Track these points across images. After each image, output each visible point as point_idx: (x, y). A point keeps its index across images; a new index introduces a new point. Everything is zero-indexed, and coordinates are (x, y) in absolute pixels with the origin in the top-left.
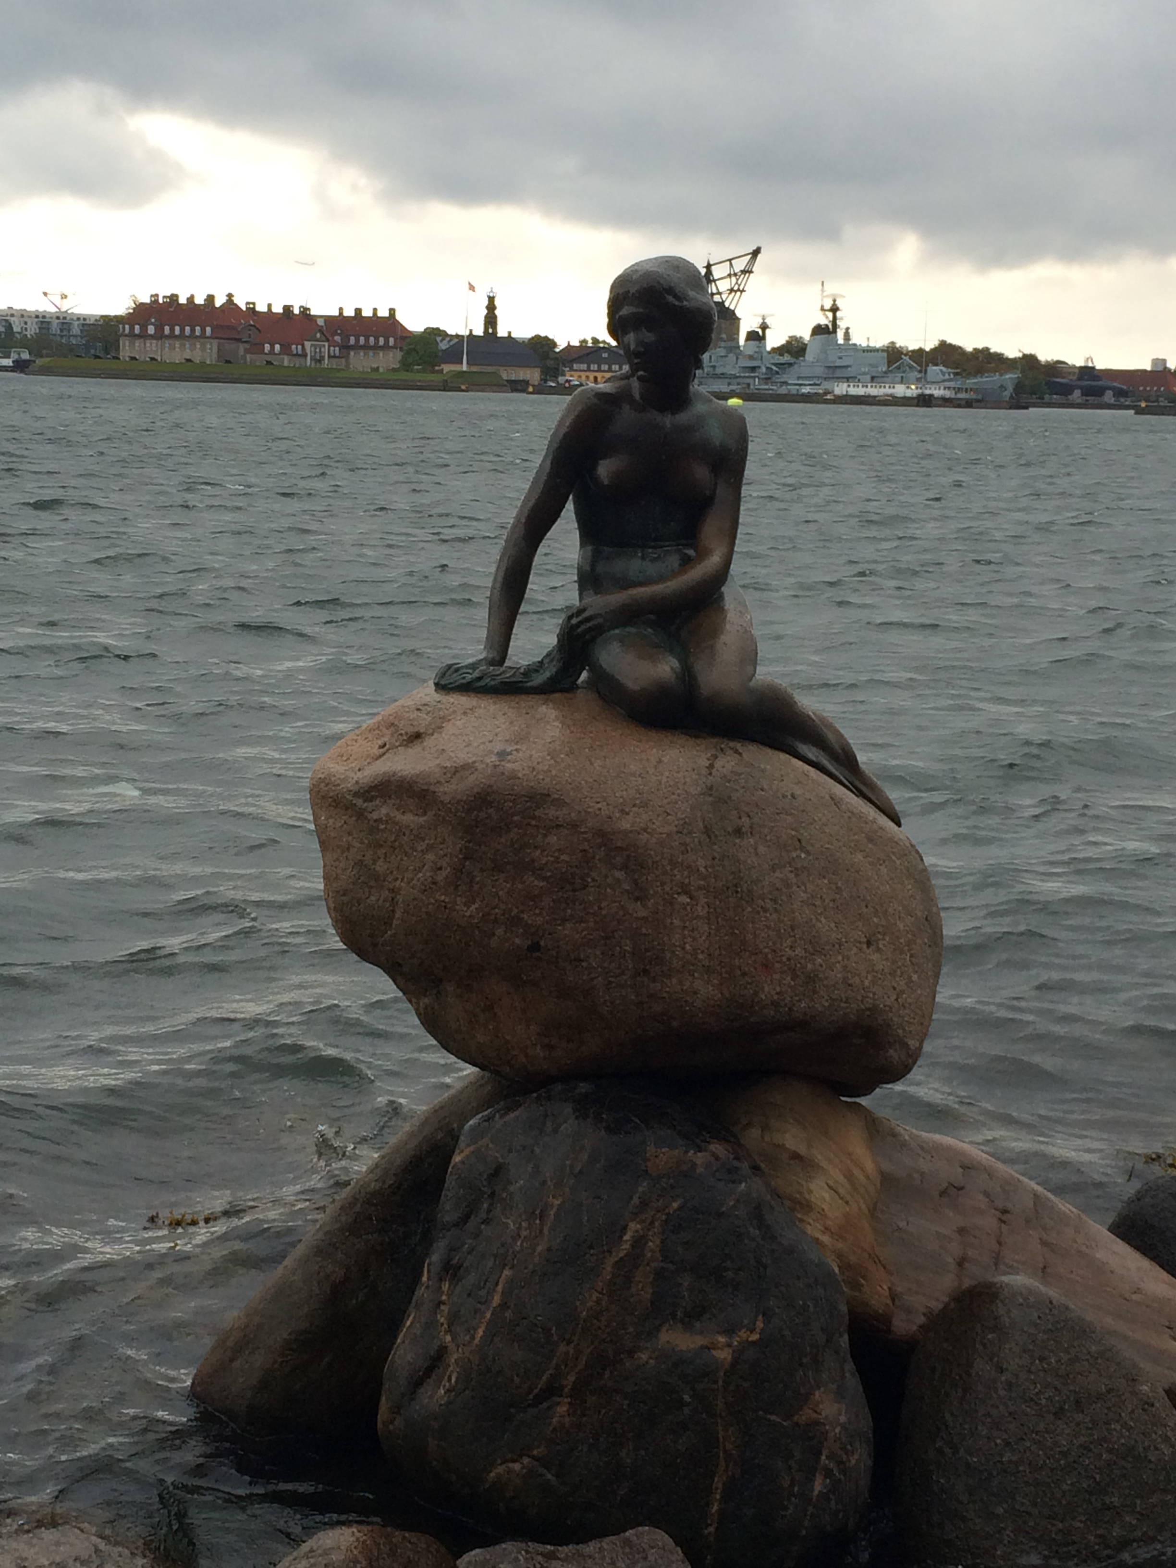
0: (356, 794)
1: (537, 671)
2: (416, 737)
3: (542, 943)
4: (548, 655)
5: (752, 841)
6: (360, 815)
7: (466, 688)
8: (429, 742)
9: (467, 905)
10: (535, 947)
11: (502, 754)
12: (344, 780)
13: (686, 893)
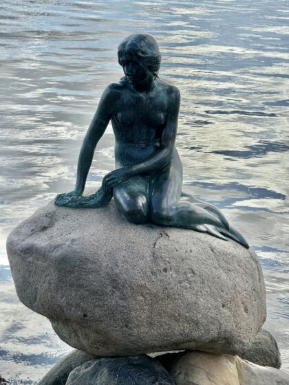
0: (21, 251)
1: (93, 198)
2: (44, 229)
3: (88, 314)
4: (99, 191)
5: (171, 273)
6: (23, 259)
7: (65, 205)
8: (48, 231)
9: (61, 298)
10: (85, 315)
11: (73, 241)
12: (17, 245)
13: (142, 295)
